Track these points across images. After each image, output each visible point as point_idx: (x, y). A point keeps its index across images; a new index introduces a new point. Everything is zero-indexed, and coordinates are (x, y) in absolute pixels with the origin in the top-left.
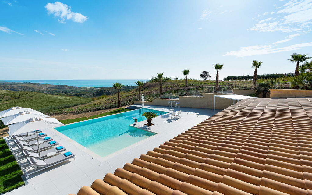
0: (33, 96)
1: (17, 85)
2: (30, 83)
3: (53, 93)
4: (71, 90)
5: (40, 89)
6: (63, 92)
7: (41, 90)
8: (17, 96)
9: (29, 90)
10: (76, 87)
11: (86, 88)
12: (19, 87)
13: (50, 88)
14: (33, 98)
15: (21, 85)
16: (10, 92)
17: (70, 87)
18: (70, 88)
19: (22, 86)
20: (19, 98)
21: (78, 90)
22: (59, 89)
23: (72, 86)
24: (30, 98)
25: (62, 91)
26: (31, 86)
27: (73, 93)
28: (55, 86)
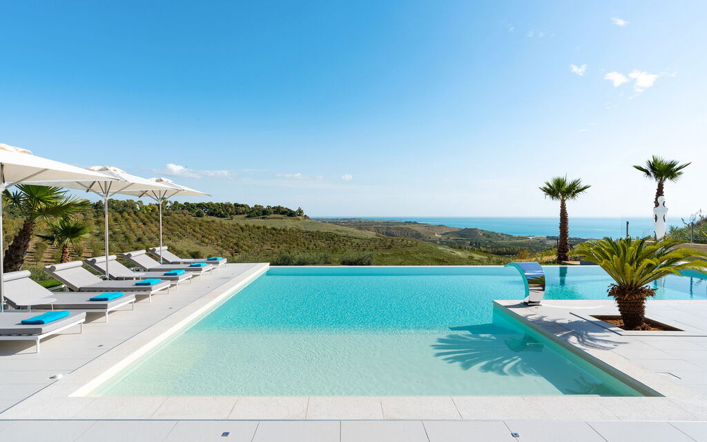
0: (411, 246)
1: (395, 226)
2: (415, 223)
3: (451, 245)
4: (490, 242)
5: (431, 236)
6: (471, 245)
7: (432, 237)
8: (388, 244)
9: (413, 236)
10: (502, 234)
11: (526, 238)
12: (398, 229)
13: (448, 233)
14: (410, 250)
15: (401, 226)
16: (379, 236)
17: (488, 235)
18: (489, 237)
19: (402, 228)
20: (390, 247)
21: (506, 241)
22: (464, 236)
23: (493, 233)
24: (407, 249)
25: (469, 242)
26: (417, 228)
27: (492, 247)
28: (456, 230)
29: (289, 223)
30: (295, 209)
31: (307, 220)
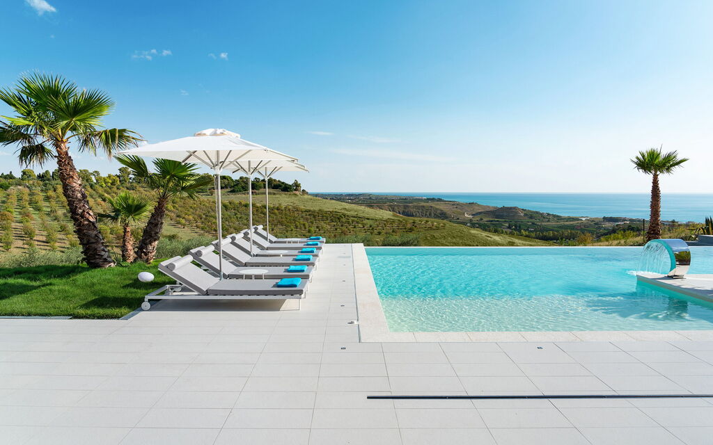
0: (438, 228)
1: (415, 204)
2: (440, 200)
3: (484, 228)
4: (533, 223)
5: (459, 216)
6: (509, 227)
7: (461, 217)
8: (409, 226)
9: (436, 216)
10: (548, 214)
11: (577, 219)
12: (418, 207)
13: (480, 213)
14: (436, 234)
15: (423, 204)
16: (398, 216)
17: (531, 215)
18: (531, 217)
19: (424, 207)
20: (411, 230)
21: (553, 223)
22: (501, 217)
23: (537, 213)
24: (432, 232)
25: (507, 225)
26: (441, 207)
27: (536, 231)
28: (492, 209)
29: (284, 200)
30: (290, 182)
31: (306, 196)
